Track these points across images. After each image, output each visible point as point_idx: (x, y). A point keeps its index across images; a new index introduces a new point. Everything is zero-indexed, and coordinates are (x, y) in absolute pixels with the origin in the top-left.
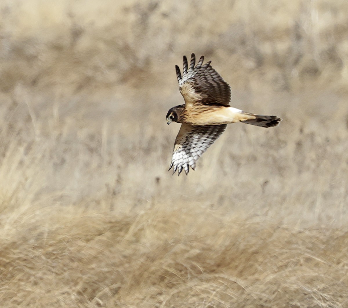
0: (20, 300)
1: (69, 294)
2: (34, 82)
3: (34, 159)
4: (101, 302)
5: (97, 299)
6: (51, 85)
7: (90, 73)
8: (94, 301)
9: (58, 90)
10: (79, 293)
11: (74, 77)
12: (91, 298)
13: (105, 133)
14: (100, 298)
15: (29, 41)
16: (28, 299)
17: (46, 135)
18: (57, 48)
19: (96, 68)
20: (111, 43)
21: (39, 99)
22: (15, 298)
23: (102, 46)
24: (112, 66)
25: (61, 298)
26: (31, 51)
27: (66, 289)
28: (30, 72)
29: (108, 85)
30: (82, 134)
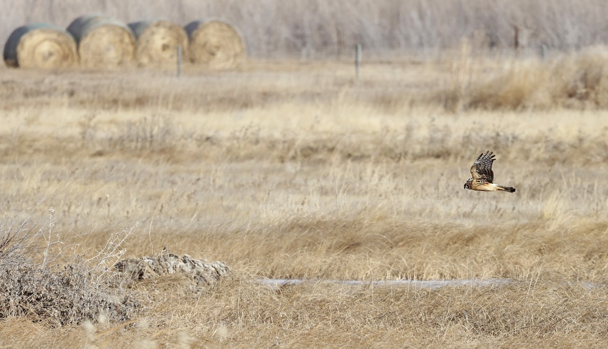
0: (557, 260)
1: (579, 258)
2: (564, 162)
3: (562, 196)
4: (594, 261)
5: (592, 260)
6: (572, 163)
7: (589, 158)
8: (591, 261)
9: (574, 166)
10: (584, 257)
11: (581, 159)
12: (590, 259)
13: (596, 184)
14: (594, 259)
15: (560, 143)
16: (561, 260)
17: (569, 185)
18: (573, 146)
19: (592, 156)
20: (599, 144)
21: (566, 169)
22: (555, 259)
23: (594, 146)
24: (599, 155)
25: (576, 259)
26: (562, 147)
27: (578, 255)
28: (561, 157)
29: (597, 163)
30: (586, 185)
